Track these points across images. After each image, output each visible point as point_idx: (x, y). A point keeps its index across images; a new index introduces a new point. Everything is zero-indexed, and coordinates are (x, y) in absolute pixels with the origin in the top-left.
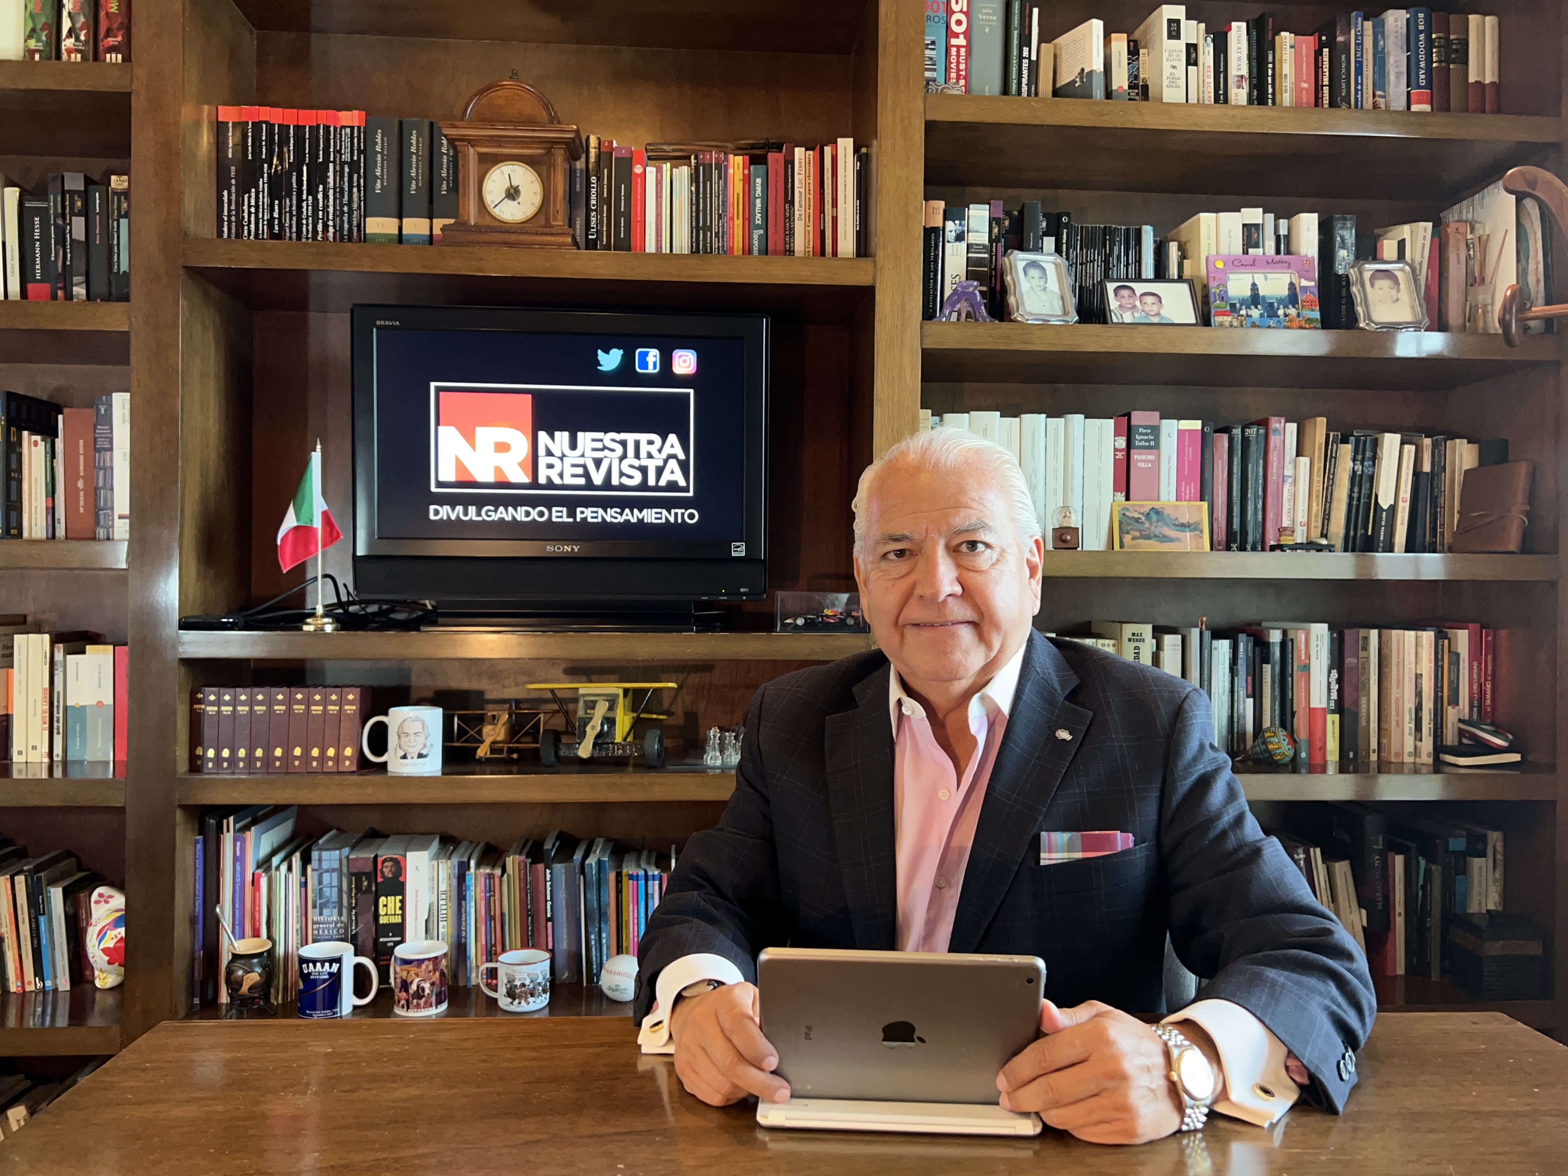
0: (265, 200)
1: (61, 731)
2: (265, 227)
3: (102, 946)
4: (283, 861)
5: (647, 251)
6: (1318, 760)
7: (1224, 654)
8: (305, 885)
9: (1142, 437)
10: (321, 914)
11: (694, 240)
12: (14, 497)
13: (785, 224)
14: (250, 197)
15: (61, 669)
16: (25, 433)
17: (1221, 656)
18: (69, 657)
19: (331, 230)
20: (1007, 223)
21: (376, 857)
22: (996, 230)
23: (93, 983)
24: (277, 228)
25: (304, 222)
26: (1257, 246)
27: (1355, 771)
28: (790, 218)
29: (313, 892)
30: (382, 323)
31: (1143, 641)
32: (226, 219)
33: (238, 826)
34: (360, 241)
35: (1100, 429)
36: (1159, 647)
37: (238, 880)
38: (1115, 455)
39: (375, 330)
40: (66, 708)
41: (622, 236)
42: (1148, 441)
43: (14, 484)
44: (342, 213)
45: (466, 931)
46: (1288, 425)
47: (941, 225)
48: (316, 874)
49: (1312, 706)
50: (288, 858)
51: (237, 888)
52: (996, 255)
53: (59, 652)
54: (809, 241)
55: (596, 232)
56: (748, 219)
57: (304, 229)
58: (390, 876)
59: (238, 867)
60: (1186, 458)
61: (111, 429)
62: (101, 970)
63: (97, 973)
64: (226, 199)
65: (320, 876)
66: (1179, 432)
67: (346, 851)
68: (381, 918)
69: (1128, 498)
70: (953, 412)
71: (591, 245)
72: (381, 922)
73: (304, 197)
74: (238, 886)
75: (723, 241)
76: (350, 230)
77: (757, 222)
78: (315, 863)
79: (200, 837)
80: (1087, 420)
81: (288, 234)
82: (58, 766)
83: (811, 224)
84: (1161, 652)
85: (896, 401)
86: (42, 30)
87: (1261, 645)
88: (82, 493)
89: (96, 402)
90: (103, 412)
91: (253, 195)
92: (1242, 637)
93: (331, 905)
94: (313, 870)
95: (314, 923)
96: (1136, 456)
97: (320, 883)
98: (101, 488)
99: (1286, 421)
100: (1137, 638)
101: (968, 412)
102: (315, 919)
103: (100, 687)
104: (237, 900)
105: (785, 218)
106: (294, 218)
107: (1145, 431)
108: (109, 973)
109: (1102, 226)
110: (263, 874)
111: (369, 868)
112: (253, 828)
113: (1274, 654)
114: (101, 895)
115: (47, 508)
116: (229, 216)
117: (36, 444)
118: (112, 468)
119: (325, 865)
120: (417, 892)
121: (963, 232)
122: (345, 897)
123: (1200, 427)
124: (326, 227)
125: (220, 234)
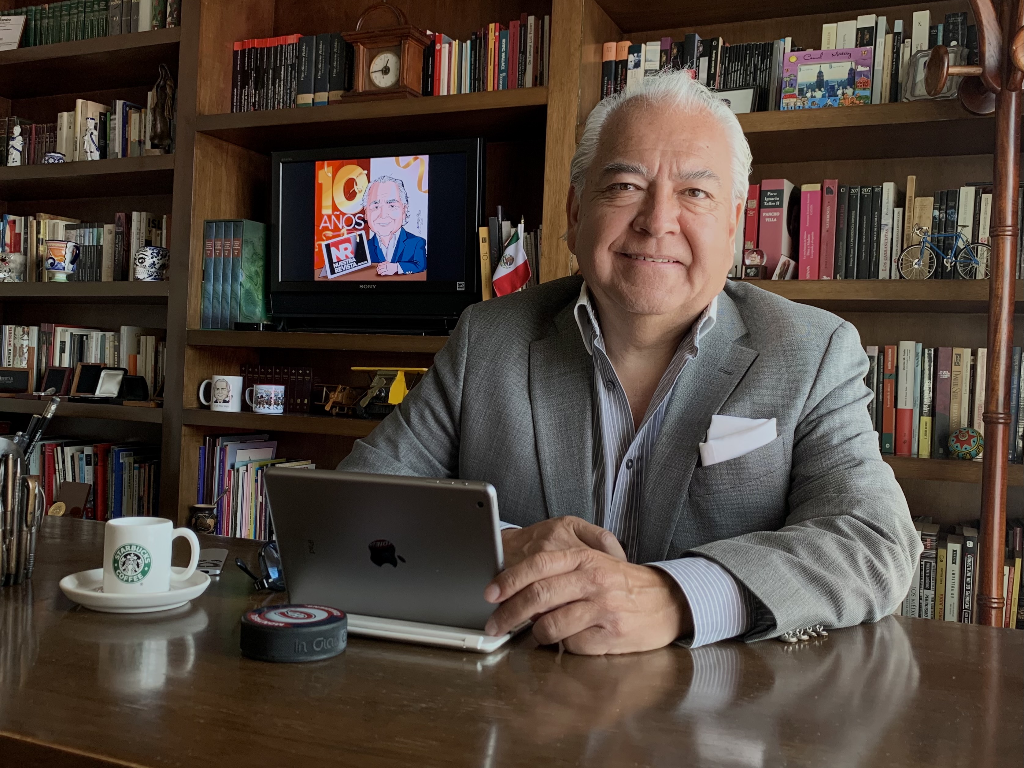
0: (252, 92)
2: (251, 106)
5: (442, 94)
6: (903, 453)
9: (770, 199)
13: (519, 67)
14: (245, 91)
19: (281, 104)
22: (665, 58)
24: (257, 106)
25: (269, 101)
26: (868, 44)
28: (522, 63)
30: (284, 160)
32: (235, 104)
34: (295, 108)
37: (221, 473)
41: (429, 87)
42: (774, 202)
44: (287, 93)
47: (626, 58)
49: (899, 408)
51: (221, 477)
57: (269, 105)
59: (222, 466)
60: (808, 213)
64: (235, 94)
69: (757, 246)
73: (270, 87)
76: (290, 103)
77: (502, 68)
79: (203, 447)
81: (262, 109)
86: (159, 14)
91: (247, 89)
96: (764, 213)
104: (220, 484)
105: (519, 64)
106: (265, 100)
107: (771, 194)
109: (745, 44)
116: (236, 103)
121: (639, 61)
123: (819, 189)
124: (279, 103)
125: (232, 111)
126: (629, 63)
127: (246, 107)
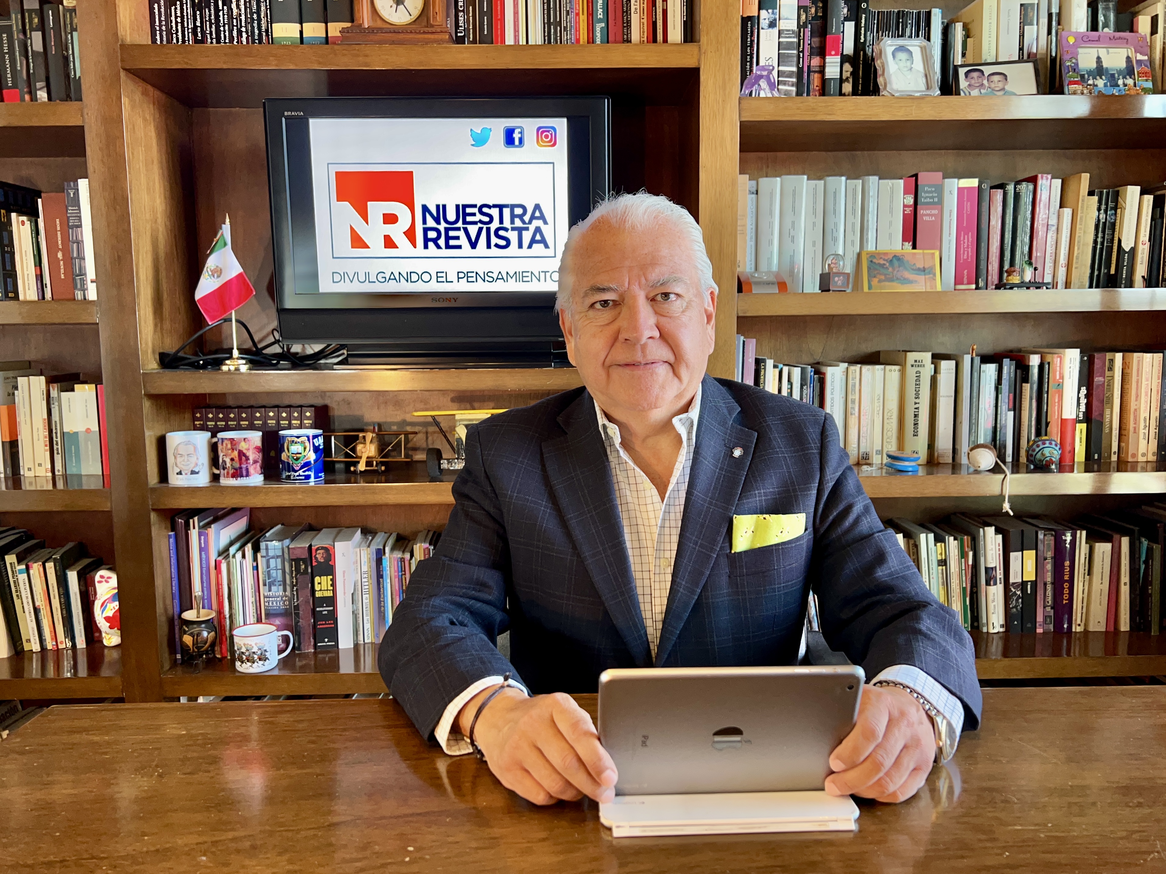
0: (189, 11)
1: (60, 452)
2: (190, 34)
3: (105, 615)
4: (238, 550)
5: (506, 44)
6: (1067, 462)
7: (991, 376)
8: (257, 567)
9: (927, 195)
10: (270, 590)
11: (546, 34)
12: (8, 268)
13: (623, 17)
14: (176, 9)
15: (56, 404)
16: (14, 215)
17: (988, 378)
18: (62, 394)
19: (244, 35)
20: (813, 10)
21: (310, 546)
22: (803, 17)
23: (102, 642)
24: (199, 35)
25: (222, 29)
26: (1031, 24)
27: (1099, 471)
28: (627, 12)
29: (263, 574)
30: (289, 113)
31: (924, 366)
32: (158, 28)
33: (201, 524)
34: (269, 43)
35: (892, 189)
36: (936, 371)
37: (204, 566)
38: (904, 211)
39: (284, 120)
40: (63, 434)
41: (486, 33)
42: (931, 198)
43: (7, 256)
44: (253, 20)
45: (384, 601)
46: (1053, 180)
47: (756, 15)
48: (264, 559)
49: (1064, 417)
50: (242, 548)
51: (204, 572)
52: (804, 39)
53: (54, 389)
54: (644, 32)
55: (464, 30)
56: (591, 15)
57: (222, 36)
58: (322, 561)
59: (204, 556)
60: (965, 212)
61: (79, 209)
62: (106, 633)
63: (104, 635)
64: (157, 13)
65: (268, 562)
66: (959, 189)
67: (287, 542)
68: (317, 592)
69: (914, 247)
70: (767, 176)
71: (460, 41)
72: (317, 596)
73: (221, 8)
74: (204, 569)
75: (571, 34)
76: (260, 34)
77: (599, 16)
78: (263, 552)
79: (172, 533)
80: (881, 181)
81: (209, 40)
82: (59, 479)
83: (645, 17)
84: (938, 375)
85: (718, 167)
87: (1023, 368)
88: (62, 263)
89: (66, 187)
90: (72, 196)
91: (178, 7)
92: (1006, 362)
93: (277, 583)
94: (262, 557)
95: (265, 597)
96: (921, 212)
97: (268, 566)
98: (75, 258)
99: (1052, 178)
100: (918, 364)
101: (779, 176)
102: (266, 594)
103: (87, 416)
104: (205, 581)
105: (623, 12)
106: (213, 26)
107: (930, 189)
108: (112, 635)
109: (896, 10)
110: (223, 561)
111: (305, 555)
112: (212, 526)
113: (1033, 374)
114: (102, 577)
115: (36, 275)
116: (160, 26)
117: (23, 223)
118: (83, 241)
119: (271, 553)
120: (344, 572)
121: (775, 20)
122: (288, 577)
123: (976, 185)
124: (240, 33)
125: (154, 41)
126: (761, 21)
127: (180, 34)
